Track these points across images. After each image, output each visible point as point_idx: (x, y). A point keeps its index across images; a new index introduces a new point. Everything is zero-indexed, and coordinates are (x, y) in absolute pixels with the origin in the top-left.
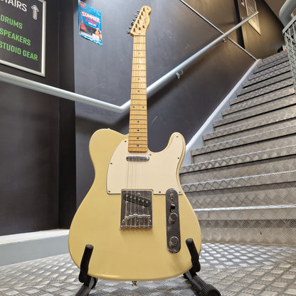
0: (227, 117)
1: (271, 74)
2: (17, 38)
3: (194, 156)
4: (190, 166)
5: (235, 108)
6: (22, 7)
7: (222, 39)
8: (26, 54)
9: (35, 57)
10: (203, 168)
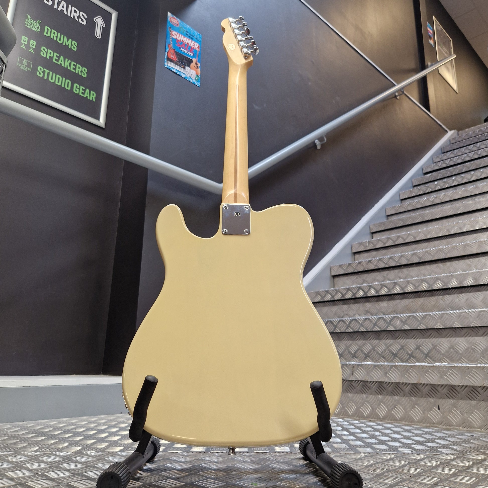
0: (394, 218)
1: (471, 154)
2: (67, 63)
3: (334, 277)
4: (327, 292)
5: (408, 205)
6: (79, 17)
7: (394, 93)
8: (78, 89)
9: (92, 96)
10: (349, 295)
